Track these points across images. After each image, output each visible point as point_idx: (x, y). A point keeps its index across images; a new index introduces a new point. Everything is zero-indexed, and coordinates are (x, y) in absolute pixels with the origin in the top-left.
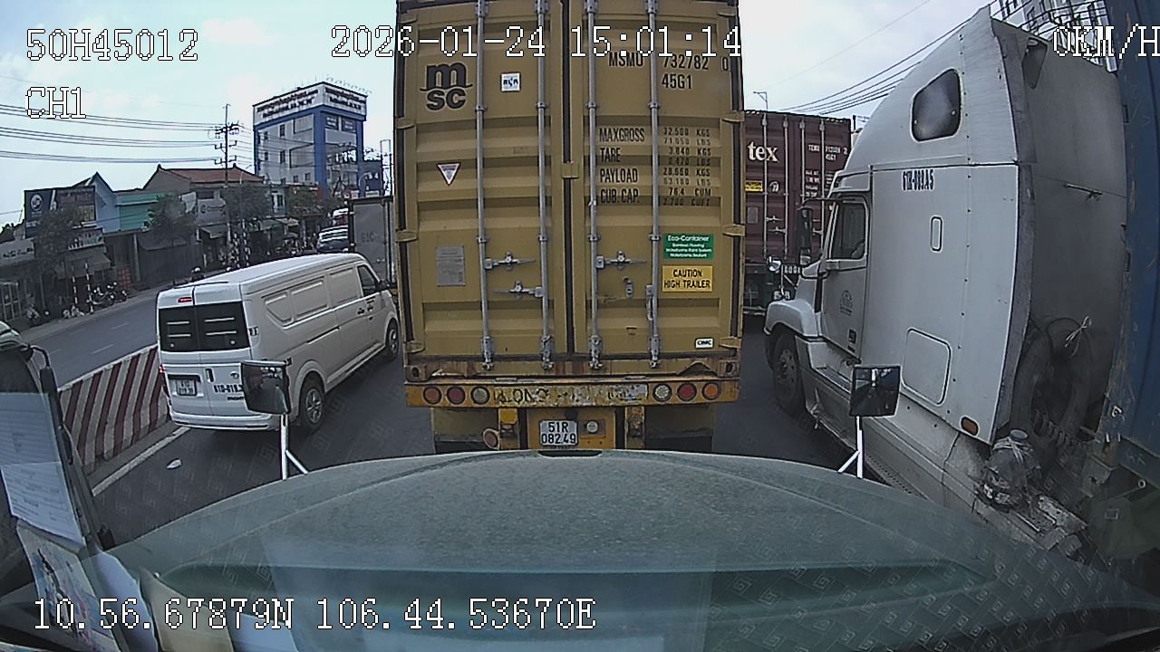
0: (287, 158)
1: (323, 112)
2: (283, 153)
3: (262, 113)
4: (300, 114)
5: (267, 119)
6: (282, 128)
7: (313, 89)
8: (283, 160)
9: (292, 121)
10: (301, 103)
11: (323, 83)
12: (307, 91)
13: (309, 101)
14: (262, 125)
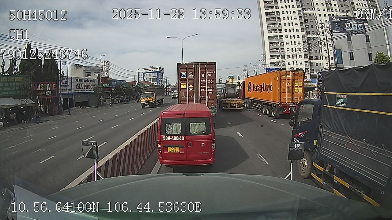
0: (151, 79)
1: (159, 72)
2: (150, 79)
3: (145, 71)
4: (154, 72)
5: (146, 72)
6: (150, 74)
7: (157, 68)
8: (150, 80)
9: (152, 73)
10: (154, 70)
11: (159, 67)
12: (156, 68)
13: (156, 70)
14: (145, 73)
